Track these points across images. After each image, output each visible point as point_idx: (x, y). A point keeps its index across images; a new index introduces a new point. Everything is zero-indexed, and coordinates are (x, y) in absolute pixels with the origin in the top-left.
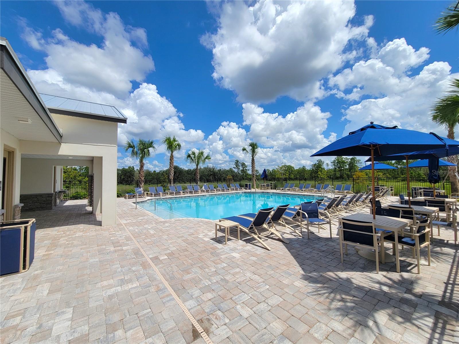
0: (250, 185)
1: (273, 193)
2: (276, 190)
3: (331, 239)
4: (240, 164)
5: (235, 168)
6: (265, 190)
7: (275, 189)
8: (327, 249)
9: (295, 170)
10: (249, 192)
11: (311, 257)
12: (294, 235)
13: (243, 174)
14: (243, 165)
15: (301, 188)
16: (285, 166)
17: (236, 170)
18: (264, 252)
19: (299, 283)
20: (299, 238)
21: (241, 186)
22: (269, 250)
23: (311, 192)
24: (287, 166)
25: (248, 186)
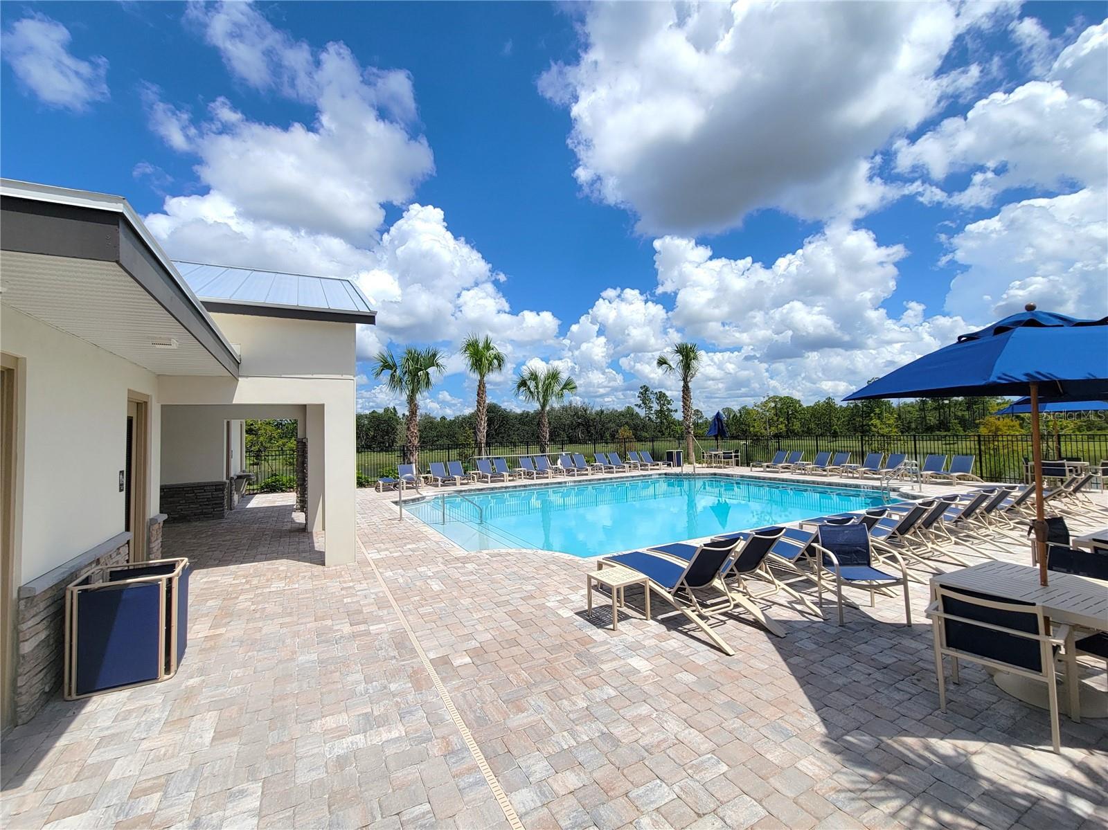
0: (678, 453)
1: (742, 476)
2: (749, 469)
3: (906, 629)
4: (651, 396)
5: (640, 406)
6: (720, 468)
7: (748, 465)
8: (895, 660)
9: (803, 409)
10: (677, 475)
11: (850, 683)
12: (801, 612)
13: (661, 422)
14: (661, 397)
15: (821, 464)
16: (773, 399)
17: (642, 413)
18: (716, 661)
19: (813, 764)
20: (815, 622)
21: (656, 457)
22: (728, 655)
23: (850, 475)
24: (781, 399)
25: (675, 458)
